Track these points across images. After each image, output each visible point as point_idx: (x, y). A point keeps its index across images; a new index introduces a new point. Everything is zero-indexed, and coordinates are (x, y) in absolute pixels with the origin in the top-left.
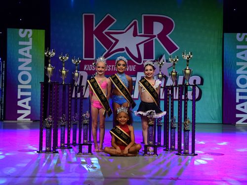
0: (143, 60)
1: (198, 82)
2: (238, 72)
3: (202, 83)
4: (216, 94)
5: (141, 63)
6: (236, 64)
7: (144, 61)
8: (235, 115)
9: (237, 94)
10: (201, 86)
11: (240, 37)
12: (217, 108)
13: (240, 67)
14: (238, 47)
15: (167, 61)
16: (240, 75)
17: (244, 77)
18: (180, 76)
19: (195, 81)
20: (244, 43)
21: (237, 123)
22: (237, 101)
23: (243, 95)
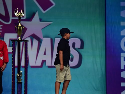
0: (11, 18)
1: (78, 45)
2: (123, 33)
3: (82, 47)
4: (98, 60)
5: (8, 21)
6: (120, 24)
7: (12, 20)
9: (122, 59)
10: (81, 51)
12: (100, 76)
14: (122, 4)
15: (41, 20)
18: (56, 38)
19: (74, 44)
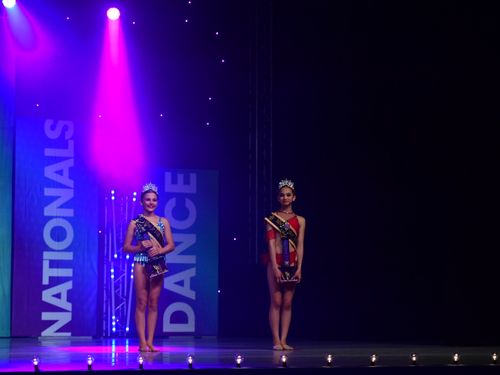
2: (48, 211)
6: (43, 192)
8: (41, 315)
9: (46, 264)
11: (53, 128)
13: (52, 199)
14: (49, 152)
16: (51, 218)
17: (60, 225)
20: (61, 143)
21: (44, 334)
22: (46, 281)
23: (58, 267)
